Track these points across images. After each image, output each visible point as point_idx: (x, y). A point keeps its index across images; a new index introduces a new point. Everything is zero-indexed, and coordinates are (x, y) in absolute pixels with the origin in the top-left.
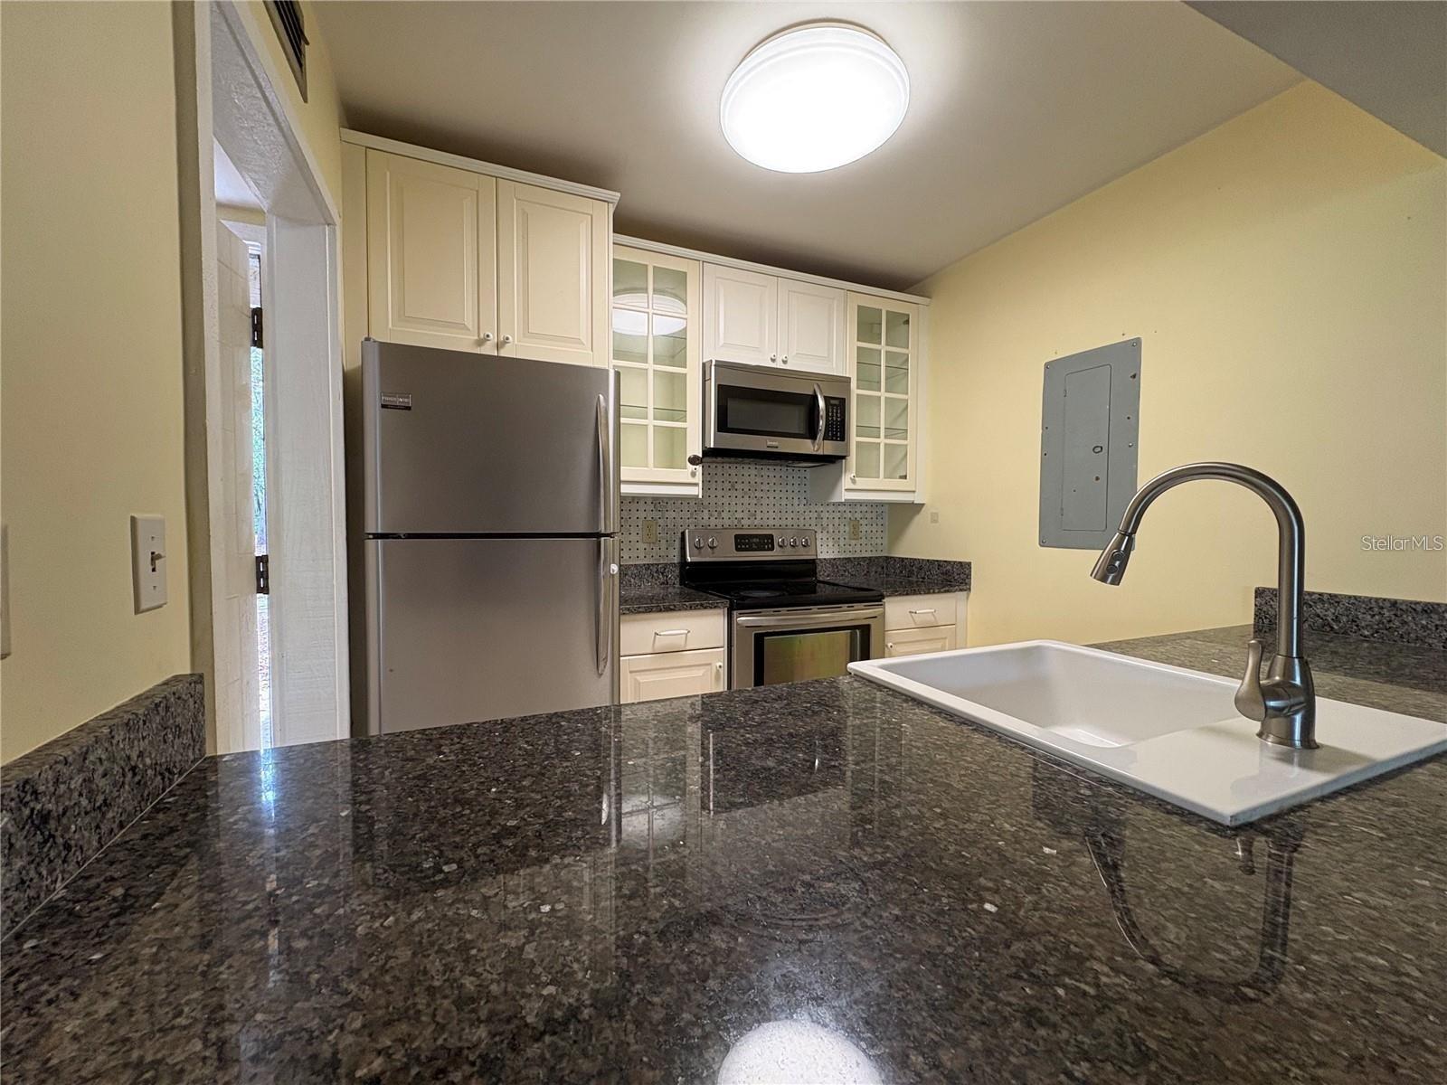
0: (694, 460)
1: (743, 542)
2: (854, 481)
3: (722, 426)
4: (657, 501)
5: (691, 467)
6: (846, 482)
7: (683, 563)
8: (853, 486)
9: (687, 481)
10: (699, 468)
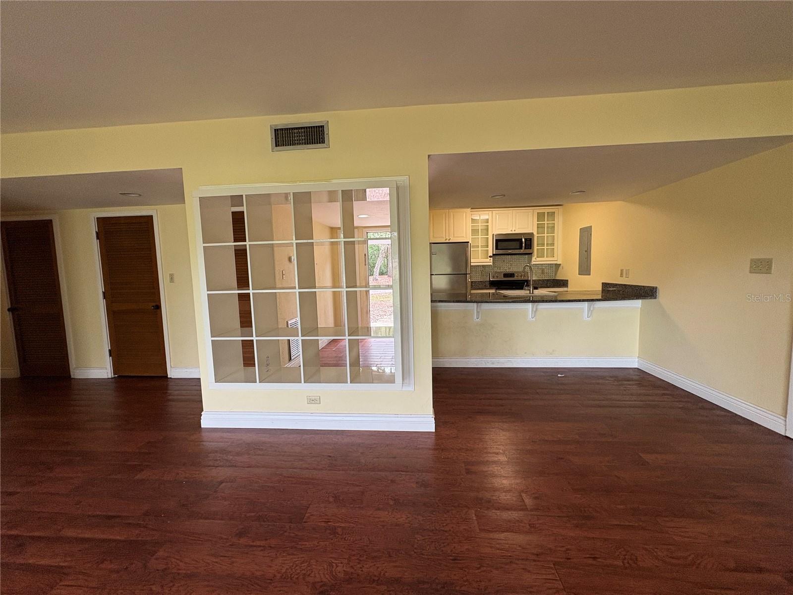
0: (490, 257)
1: (506, 275)
2: (536, 259)
3: (497, 249)
4: (483, 266)
5: (489, 258)
6: (533, 259)
7: (490, 281)
8: (535, 260)
9: (489, 262)
10: (492, 258)
